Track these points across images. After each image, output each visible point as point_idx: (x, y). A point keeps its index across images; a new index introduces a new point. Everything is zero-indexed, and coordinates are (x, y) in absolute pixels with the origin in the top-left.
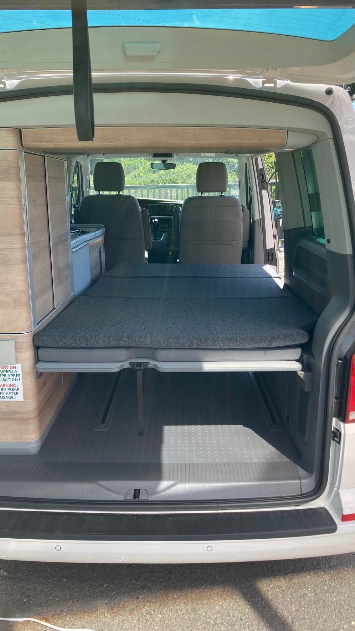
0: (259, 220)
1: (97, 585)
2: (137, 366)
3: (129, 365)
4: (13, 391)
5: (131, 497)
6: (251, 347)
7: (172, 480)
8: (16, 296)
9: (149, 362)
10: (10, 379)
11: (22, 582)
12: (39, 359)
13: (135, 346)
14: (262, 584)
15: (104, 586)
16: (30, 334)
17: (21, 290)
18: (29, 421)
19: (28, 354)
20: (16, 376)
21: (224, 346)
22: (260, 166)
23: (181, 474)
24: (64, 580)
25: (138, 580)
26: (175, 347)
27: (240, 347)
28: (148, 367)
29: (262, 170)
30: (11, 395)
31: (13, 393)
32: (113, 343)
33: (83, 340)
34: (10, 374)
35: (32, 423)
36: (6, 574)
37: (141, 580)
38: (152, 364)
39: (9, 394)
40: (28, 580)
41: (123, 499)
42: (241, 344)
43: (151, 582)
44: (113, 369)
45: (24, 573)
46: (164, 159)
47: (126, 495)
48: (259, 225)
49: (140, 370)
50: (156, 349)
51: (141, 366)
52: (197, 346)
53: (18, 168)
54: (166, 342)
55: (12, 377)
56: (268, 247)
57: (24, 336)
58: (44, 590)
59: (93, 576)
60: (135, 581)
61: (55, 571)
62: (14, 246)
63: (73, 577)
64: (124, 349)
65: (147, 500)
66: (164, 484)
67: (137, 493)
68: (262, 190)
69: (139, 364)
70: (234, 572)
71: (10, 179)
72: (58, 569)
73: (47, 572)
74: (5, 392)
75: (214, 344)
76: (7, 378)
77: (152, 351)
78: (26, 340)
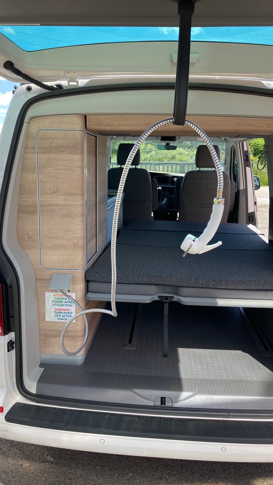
0: (243, 190)
1: (124, 473)
2: (165, 299)
3: (158, 298)
4: (67, 314)
5: (159, 403)
6: (256, 289)
7: (191, 391)
8: (75, 241)
9: (173, 297)
10: (66, 305)
11: (65, 467)
12: (89, 290)
13: (163, 284)
14: (257, 481)
15: (129, 475)
16: (83, 270)
17: (79, 237)
18: (78, 339)
19: (81, 286)
20: (70, 303)
21: (234, 287)
22: (246, 149)
23: (198, 387)
24: (98, 468)
25: (157, 472)
26: (195, 286)
27: (247, 288)
28: (173, 300)
29: (247, 152)
30: (66, 317)
31: (67, 316)
32: (146, 280)
33: (123, 278)
34: (66, 301)
35: (80, 340)
36: (52, 459)
37: (159, 472)
38: (176, 298)
39: (64, 316)
40: (69, 466)
41: (153, 405)
42: (248, 286)
43: (167, 474)
44: (146, 301)
45: (66, 460)
46: (168, 142)
47: (155, 401)
48: (243, 194)
49: (166, 302)
50: (179, 287)
51: (167, 299)
52: (213, 286)
53: (83, 144)
54: (188, 282)
55: (68, 303)
56: (250, 211)
57: (79, 272)
58: (83, 475)
59: (121, 466)
60: (154, 473)
61: (90, 460)
62: (77, 203)
63: (104, 466)
64: (154, 285)
65: (172, 407)
66: (184, 394)
67: (163, 400)
68: (246, 167)
69: (166, 298)
70: (233, 470)
71: (77, 152)
72: (92, 458)
73: (84, 460)
74: (62, 315)
75: (226, 285)
76: (64, 304)
77: (176, 288)
78: (80, 274)
